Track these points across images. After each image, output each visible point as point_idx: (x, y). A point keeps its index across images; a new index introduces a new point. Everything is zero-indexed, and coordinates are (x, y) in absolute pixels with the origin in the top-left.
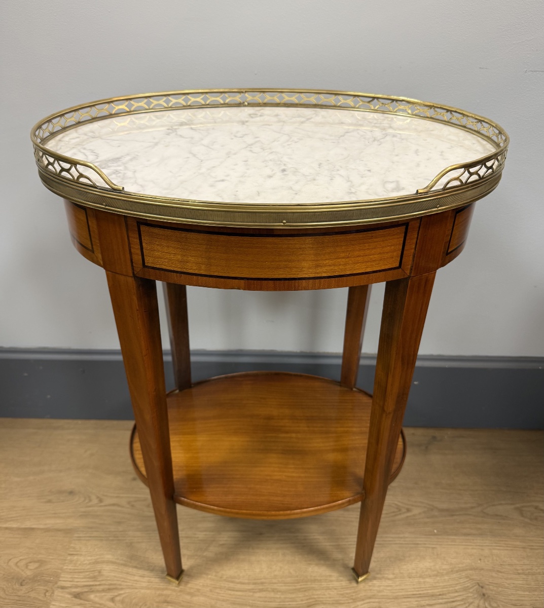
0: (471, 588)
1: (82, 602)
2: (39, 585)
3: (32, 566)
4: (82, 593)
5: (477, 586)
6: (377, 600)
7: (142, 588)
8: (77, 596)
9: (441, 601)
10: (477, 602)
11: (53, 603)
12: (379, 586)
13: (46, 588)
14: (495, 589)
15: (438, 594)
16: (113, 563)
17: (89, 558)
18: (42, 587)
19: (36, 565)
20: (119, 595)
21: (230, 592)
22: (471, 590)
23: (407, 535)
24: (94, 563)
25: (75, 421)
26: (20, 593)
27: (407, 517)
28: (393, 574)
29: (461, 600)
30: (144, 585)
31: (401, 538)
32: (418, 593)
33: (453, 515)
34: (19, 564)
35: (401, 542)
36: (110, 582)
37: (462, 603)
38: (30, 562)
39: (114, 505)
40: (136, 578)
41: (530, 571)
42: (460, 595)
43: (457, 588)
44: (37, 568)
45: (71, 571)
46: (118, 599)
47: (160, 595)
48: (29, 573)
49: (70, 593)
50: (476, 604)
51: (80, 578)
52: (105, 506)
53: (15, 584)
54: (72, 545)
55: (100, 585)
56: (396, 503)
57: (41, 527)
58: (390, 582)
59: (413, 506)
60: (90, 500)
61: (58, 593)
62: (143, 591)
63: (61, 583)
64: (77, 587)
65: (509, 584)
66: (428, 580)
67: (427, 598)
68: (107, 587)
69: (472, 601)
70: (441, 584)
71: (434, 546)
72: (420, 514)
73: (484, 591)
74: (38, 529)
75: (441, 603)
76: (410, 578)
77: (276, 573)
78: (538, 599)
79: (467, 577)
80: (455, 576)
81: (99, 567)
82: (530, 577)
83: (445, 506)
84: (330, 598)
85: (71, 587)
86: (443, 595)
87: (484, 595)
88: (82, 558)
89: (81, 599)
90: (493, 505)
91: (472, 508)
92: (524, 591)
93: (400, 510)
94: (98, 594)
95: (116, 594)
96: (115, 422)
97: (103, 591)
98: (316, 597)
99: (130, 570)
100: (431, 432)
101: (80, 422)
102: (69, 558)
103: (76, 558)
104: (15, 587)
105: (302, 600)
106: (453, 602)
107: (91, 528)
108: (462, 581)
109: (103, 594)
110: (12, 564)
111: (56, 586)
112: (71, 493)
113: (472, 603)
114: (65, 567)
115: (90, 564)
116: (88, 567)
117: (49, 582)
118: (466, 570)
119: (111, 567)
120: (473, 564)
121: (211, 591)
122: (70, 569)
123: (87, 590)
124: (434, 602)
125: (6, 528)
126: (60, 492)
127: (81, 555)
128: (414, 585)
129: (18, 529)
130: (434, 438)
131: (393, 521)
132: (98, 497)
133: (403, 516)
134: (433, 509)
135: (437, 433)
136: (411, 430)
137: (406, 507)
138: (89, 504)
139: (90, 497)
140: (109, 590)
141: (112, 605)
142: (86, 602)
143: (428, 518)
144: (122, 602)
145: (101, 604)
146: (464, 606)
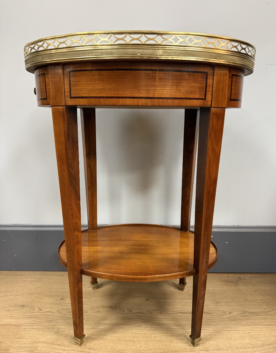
16: (44, 342)
17: (30, 340)
23: (231, 326)
24: (32, 343)
27: (230, 316)
31: (229, 327)
33: (258, 315)
35: (228, 330)
39: (48, 312)
45: (17, 347)
52: (43, 312)
54: (19, 333)
56: (223, 309)
59: (232, 311)
60: (34, 310)
71: (249, 331)
72: (238, 315)
77: (150, 347)
79: (274, 348)
80: (267, 347)
81: (35, 345)
83: (253, 310)
88: (25, 340)
91: (269, 311)
99: (56, 346)
100: (238, 275)
101: (32, 272)
102: (17, 340)
103: (21, 340)
107: (33, 324)
112: (22, 306)
114: (13, 345)
115: (30, 343)
116: (29, 345)
118: (273, 344)
119: (44, 345)
126: (16, 306)
130: (239, 278)
131: (222, 318)
132: (39, 308)
133: (227, 316)
134: (245, 312)
135: (241, 276)
136: (226, 275)
137: (229, 311)
138: (33, 312)
139: (34, 308)
143: (243, 317)
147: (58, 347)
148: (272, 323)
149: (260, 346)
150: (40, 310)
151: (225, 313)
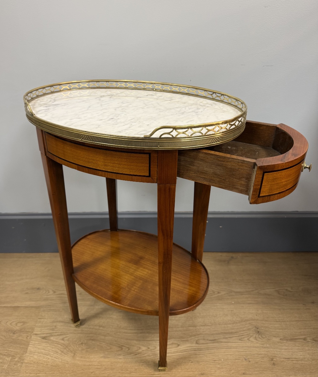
0: (252, 329)
1: (47, 341)
2: (23, 334)
3: (19, 325)
4: (46, 337)
5: (255, 328)
6: (202, 336)
8: (44, 338)
9: (236, 335)
10: (254, 335)
11: (32, 342)
12: (203, 329)
13: (27, 335)
14: (264, 329)
15: (234, 332)
16: (62, 322)
17: (50, 320)
18: (25, 335)
19: (22, 324)
20: (66, 337)
21: (125, 334)
22: (252, 330)
23: (218, 305)
24: (52, 322)
26: (13, 338)
27: (218, 296)
28: (211, 323)
30: (79, 332)
31: (215, 306)
32: (224, 332)
33: (242, 295)
34: (12, 324)
35: (215, 308)
36: (61, 331)
37: (247, 336)
38: (18, 323)
39: (62, 294)
41: (283, 320)
42: (246, 332)
43: (244, 329)
44: (22, 325)
46: (66, 339)
47: (88, 337)
48: (18, 328)
49: (40, 337)
50: (254, 336)
51: (45, 330)
52: (57, 295)
53: (11, 333)
54: (40, 314)
55: (56, 333)
56: (213, 289)
57: (23, 305)
58: (209, 327)
59: (221, 290)
61: (34, 337)
62: (79, 335)
63: (35, 332)
64: (43, 334)
65: (272, 327)
66: (229, 326)
67: (229, 334)
68: (60, 333)
69: (252, 335)
70: (236, 328)
71: (232, 309)
72: (225, 294)
73: (259, 330)
74: (22, 307)
75: (236, 337)
76: (220, 325)
78: (287, 333)
79: (250, 324)
80: (243, 323)
81: (55, 324)
82: (283, 323)
83: (239, 290)
84: (178, 335)
85: (40, 334)
86: (237, 332)
87: (258, 332)
88: (46, 320)
89: (46, 339)
90: (264, 289)
91: (253, 291)
92: (280, 330)
93: (214, 293)
94: (55, 337)
95: (64, 336)
98: (170, 335)
100: (231, 255)
101: (42, 254)
102: (39, 320)
103: (42, 320)
104: (10, 334)
106: (242, 336)
107: (50, 305)
108: (247, 326)
109: (58, 337)
110: (8, 324)
111: (33, 333)
112: (38, 289)
113: (252, 336)
114: (37, 325)
115: (50, 323)
116: (49, 324)
117: (29, 332)
118: (249, 320)
119: (62, 324)
120: (253, 317)
121: (115, 334)
122: (40, 325)
123: (49, 335)
124: (232, 336)
125: (5, 307)
126: (33, 289)
127: (45, 319)
129: (11, 307)
130: (232, 257)
132: (53, 291)
133: (215, 296)
134: (232, 292)
135: (234, 255)
136: (220, 254)
137: (218, 291)
138: (48, 294)
139: (48, 291)
140: (61, 335)
141: (62, 342)
142: (49, 341)
143: (229, 296)
144: (68, 340)
145: (57, 342)
146: (248, 338)
148: (253, 302)
149: (239, 322)
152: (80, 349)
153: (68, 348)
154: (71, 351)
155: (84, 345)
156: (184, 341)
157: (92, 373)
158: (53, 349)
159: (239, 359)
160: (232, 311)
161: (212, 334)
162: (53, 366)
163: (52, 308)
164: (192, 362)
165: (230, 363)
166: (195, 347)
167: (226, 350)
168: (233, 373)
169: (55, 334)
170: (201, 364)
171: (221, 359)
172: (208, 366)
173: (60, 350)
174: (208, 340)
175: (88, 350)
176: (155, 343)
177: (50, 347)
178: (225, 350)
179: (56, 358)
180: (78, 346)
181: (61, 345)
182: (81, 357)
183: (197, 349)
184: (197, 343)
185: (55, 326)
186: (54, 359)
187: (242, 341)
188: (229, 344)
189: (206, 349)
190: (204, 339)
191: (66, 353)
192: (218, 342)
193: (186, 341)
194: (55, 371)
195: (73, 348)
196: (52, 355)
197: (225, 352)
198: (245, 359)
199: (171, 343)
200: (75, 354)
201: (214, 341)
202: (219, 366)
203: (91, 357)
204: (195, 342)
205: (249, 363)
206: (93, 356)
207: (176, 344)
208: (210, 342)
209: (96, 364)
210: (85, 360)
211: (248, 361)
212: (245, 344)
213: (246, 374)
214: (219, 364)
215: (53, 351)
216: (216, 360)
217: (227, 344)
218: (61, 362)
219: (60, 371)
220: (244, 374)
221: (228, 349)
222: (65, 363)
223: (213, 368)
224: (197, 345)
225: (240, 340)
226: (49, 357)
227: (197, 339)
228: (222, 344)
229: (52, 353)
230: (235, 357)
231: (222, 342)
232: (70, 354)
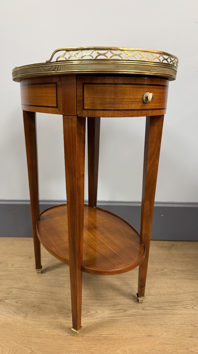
0: (195, 299)
1: (1, 303)
4: (2, 300)
6: (148, 304)
7: (32, 298)
9: (180, 304)
12: (149, 298)
15: (179, 301)
16: (18, 288)
17: (6, 286)
20: (20, 300)
22: (195, 300)
23: (162, 279)
24: (8, 288)
25: (3, 238)
27: (162, 272)
28: (156, 294)
29: (191, 304)
30: (33, 297)
31: (159, 280)
32: (168, 301)
33: (184, 272)
35: (159, 282)
36: (16, 296)
39: (19, 267)
40: (29, 294)
42: (189, 302)
43: (188, 299)
46: (19, 302)
47: (40, 301)
52: (15, 267)
55: (11, 296)
56: (156, 267)
58: (154, 297)
59: (164, 268)
60: (8, 265)
62: (32, 299)
66: (173, 296)
67: (173, 303)
68: (14, 297)
69: (196, 304)
70: (180, 298)
72: (168, 271)
76: (164, 295)
79: (193, 295)
80: (186, 294)
81: (10, 290)
83: (180, 269)
86: (181, 302)
88: (3, 286)
91: (193, 269)
94: (9, 300)
95: (18, 300)
96: (22, 238)
97: (12, 299)
98: (118, 302)
99: (26, 291)
100: (172, 243)
101: (5, 238)
105: (111, 303)
106: (186, 304)
108: (190, 296)
109: (12, 300)
115: (6, 288)
116: (6, 290)
118: (192, 292)
120: (195, 290)
121: (65, 299)
123: (4, 298)
124: (176, 305)
128: (166, 298)
130: (173, 245)
131: (155, 274)
132: (12, 264)
133: (159, 272)
134: (174, 270)
135: (174, 243)
136: (162, 242)
137: (161, 269)
138: (7, 267)
139: (8, 264)
140: (15, 298)
141: (16, 304)
142: (3, 303)
143: (172, 273)
144: (21, 303)
145: (11, 304)
146: (193, 306)
147: (28, 291)
148: (194, 278)
149: (183, 294)
150: (13, 265)
151: (158, 270)
152: (32, 311)
153: (20, 309)
154: (23, 312)
155: (36, 307)
156: (131, 307)
157: (41, 331)
158: (6, 310)
159: (185, 324)
160: (175, 284)
161: (158, 303)
162: (5, 324)
163: (9, 278)
164: (139, 325)
165: (176, 327)
166: (142, 313)
167: (172, 316)
168: (179, 336)
169: (10, 298)
170: (148, 327)
171: (167, 323)
172: (155, 329)
173: (13, 311)
174: (153, 307)
175: (40, 311)
176: (103, 308)
177: (4, 308)
178: (170, 316)
179: (8, 317)
180: (30, 308)
181: (15, 307)
182: (33, 317)
183: (143, 315)
184: (143, 309)
185: (11, 292)
186: (7, 318)
187: (187, 309)
188: (174, 311)
189: (152, 314)
190: (150, 306)
191: (18, 314)
192: (163, 309)
193: (133, 307)
194: (6, 328)
195: (25, 310)
196: (5, 315)
197: (171, 318)
198: (191, 325)
199: (119, 309)
200: (26, 315)
201: (159, 308)
202: (165, 329)
203: (42, 317)
204: (141, 308)
205: (195, 327)
206: (43, 317)
207: (123, 309)
208: (156, 308)
209: (46, 324)
210: (35, 320)
211: (194, 326)
212: (189, 311)
213: (193, 337)
214: (165, 328)
215: (7, 311)
216: (162, 324)
217: (172, 311)
218: (13, 321)
219: (11, 328)
220: (190, 337)
221: (174, 316)
222: (16, 322)
223: (160, 331)
224: (143, 311)
225: (184, 308)
226: (2, 316)
227: (143, 306)
228: (167, 311)
229: (5, 313)
230: (180, 322)
231: (167, 309)
232: (22, 314)
